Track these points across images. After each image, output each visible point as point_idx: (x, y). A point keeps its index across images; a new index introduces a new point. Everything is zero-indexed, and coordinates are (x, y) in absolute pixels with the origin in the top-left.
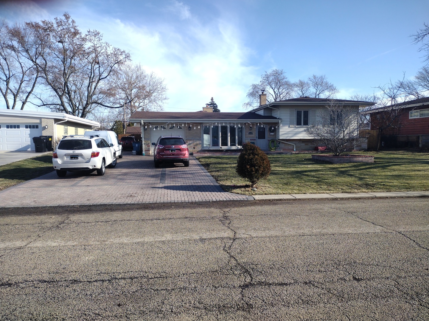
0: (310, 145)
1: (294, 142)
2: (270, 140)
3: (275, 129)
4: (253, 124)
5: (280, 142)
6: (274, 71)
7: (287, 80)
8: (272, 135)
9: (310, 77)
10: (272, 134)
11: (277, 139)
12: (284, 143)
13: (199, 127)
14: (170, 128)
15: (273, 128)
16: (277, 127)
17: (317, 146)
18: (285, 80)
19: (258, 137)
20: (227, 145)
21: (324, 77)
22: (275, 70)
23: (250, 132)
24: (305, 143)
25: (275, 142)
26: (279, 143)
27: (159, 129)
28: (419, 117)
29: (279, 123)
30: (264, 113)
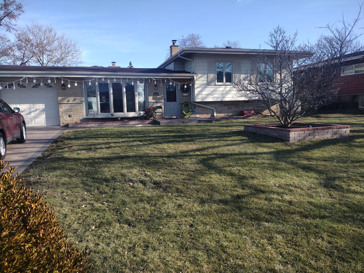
0: (234, 109)
1: (214, 105)
2: (182, 104)
3: (189, 88)
4: (158, 80)
5: (196, 105)
6: (191, 36)
7: (203, 45)
8: (185, 96)
9: (224, 43)
10: (185, 94)
11: (192, 102)
12: (201, 107)
13: (76, 84)
14: (33, 87)
15: (186, 87)
16: (191, 85)
17: (242, 110)
18: (201, 45)
19: (166, 99)
20: (122, 111)
21: (237, 43)
22: (191, 34)
23: (156, 92)
24: (228, 106)
25: (190, 106)
26: (195, 107)
27: (14, 89)
28: (353, 74)
29: (194, 79)
30: (175, 67)
